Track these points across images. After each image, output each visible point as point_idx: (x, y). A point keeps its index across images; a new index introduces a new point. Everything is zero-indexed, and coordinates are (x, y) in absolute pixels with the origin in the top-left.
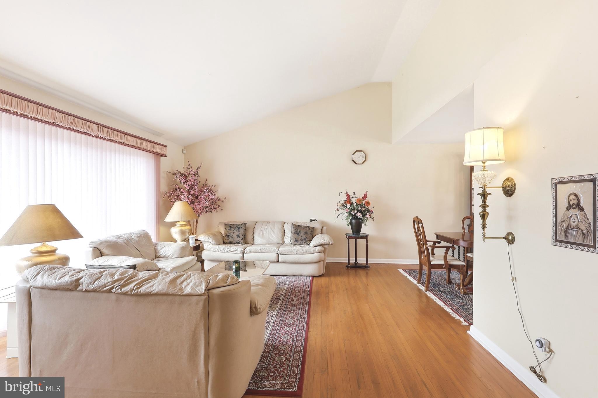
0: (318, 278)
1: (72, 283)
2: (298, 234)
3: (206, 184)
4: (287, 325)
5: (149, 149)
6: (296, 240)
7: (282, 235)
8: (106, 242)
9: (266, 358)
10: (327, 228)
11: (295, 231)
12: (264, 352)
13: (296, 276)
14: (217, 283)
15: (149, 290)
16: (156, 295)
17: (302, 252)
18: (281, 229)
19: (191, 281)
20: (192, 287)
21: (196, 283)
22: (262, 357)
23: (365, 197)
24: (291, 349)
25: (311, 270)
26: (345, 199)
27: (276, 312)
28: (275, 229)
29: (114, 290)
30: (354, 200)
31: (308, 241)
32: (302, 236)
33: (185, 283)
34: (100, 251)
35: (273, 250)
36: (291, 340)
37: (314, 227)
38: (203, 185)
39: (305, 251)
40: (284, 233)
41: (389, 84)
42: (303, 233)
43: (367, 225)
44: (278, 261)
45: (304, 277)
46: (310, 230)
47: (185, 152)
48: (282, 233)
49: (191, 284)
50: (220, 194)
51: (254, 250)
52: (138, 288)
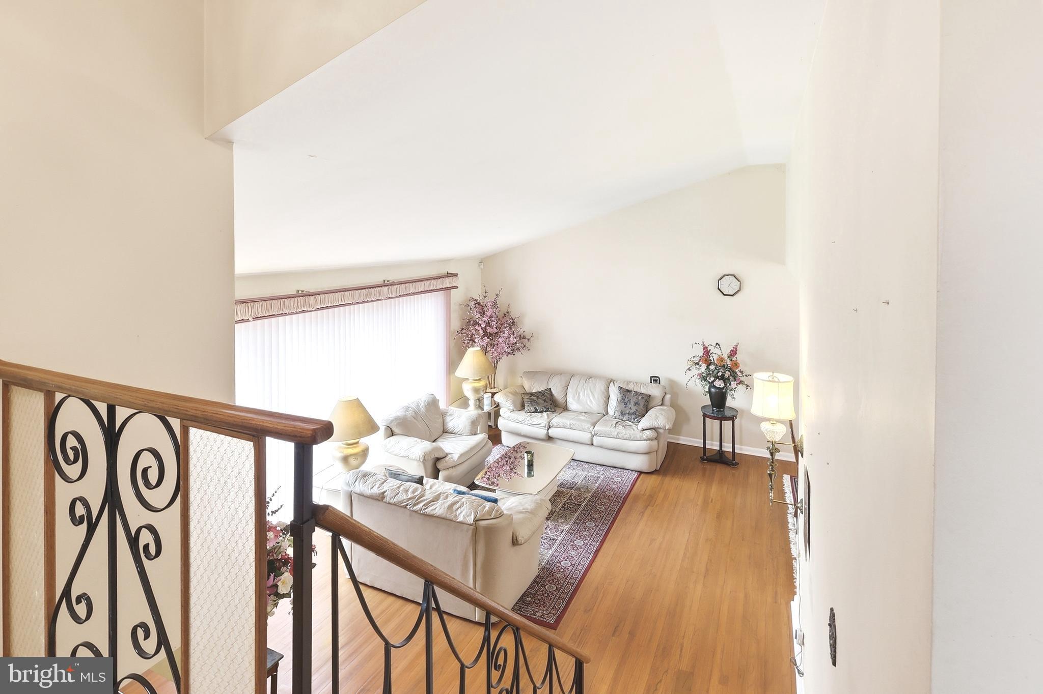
0: (647, 475)
1: (380, 494)
2: (626, 404)
3: (508, 313)
4: (574, 547)
5: (438, 287)
6: (623, 414)
7: (605, 402)
8: (396, 419)
9: (538, 583)
10: (671, 397)
11: (622, 399)
12: (537, 577)
13: (616, 468)
14: (484, 515)
15: (433, 513)
16: (437, 517)
17: (625, 436)
18: (605, 391)
19: (464, 510)
20: (464, 516)
21: (467, 512)
22: (535, 581)
23: (733, 353)
24: (566, 579)
25: (639, 462)
26: (701, 354)
27: (568, 526)
28: (595, 390)
29: (408, 507)
30: (714, 357)
31: (639, 416)
32: (630, 408)
33: (459, 511)
34: (391, 429)
35: (586, 427)
36: (570, 568)
37: (650, 395)
38: (505, 314)
39: (628, 436)
40: (609, 398)
41: (780, 168)
42: (632, 403)
43: (735, 399)
44: (593, 444)
45: (627, 471)
46: (644, 400)
47: (482, 266)
48: (605, 398)
49: (463, 513)
50: (526, 327)
51: (561, 424)
52: (425, 509)
